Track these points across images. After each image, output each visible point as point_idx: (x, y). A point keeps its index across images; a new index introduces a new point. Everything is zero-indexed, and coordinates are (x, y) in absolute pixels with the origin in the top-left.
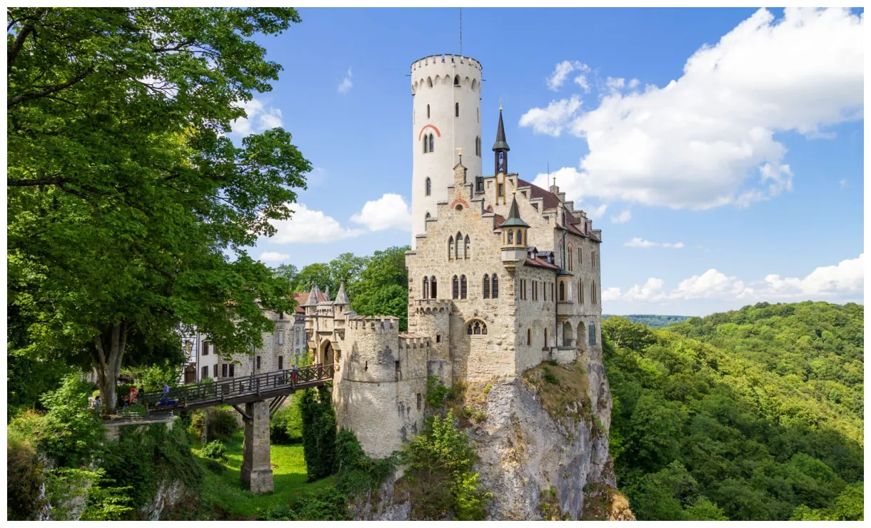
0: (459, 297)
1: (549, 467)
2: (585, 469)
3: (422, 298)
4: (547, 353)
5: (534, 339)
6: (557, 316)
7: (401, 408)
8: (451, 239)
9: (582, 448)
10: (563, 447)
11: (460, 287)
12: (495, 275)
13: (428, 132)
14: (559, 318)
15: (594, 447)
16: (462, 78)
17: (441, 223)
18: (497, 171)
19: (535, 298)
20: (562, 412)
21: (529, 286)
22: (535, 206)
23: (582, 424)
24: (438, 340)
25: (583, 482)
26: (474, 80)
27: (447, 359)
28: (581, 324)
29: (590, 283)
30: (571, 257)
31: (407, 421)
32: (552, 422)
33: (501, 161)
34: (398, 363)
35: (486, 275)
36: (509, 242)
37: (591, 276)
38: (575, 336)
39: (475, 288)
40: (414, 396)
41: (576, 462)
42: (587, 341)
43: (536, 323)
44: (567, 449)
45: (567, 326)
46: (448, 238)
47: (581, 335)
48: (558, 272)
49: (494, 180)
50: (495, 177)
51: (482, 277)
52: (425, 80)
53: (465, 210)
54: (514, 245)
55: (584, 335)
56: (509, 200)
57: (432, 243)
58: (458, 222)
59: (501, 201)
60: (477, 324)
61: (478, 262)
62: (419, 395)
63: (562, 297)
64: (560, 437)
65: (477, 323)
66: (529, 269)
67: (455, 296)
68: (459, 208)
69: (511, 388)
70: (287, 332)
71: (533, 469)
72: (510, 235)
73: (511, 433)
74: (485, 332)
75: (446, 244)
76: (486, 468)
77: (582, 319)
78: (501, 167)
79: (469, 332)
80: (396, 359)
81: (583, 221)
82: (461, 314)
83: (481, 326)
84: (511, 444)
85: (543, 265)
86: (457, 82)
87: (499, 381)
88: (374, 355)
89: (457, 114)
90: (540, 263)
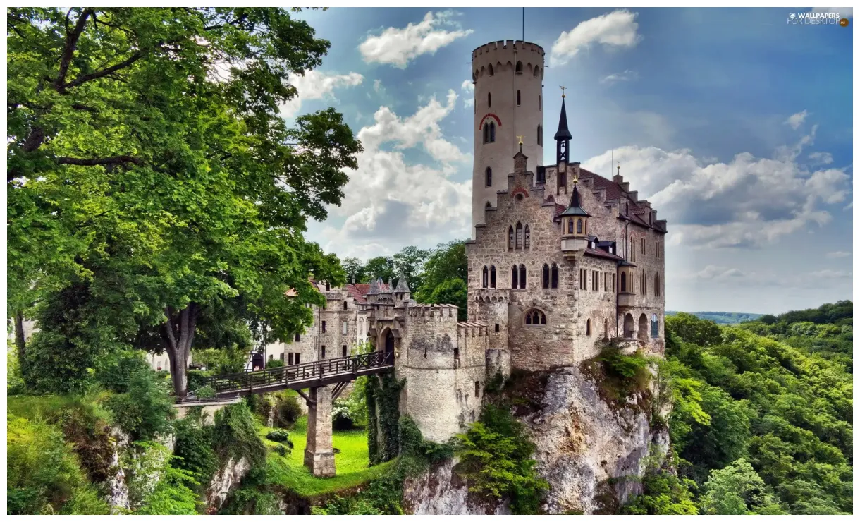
0: (519, 287)
1: (607, 458)
3: (481, 287)
5: (594, 329)
6: (618, 307)
7: (459, 395)
8: (511, 230)
9: (641, 438)
10: (622, 438)
11: (519, 276)
12: (554, 265)
13: (490, 120)
14: (620, 309)
15: (654, 440)
16: (525, 64)
17: (502, 212)
18: (559, 161)
19: (595, 288)
20: (622, 404)
21: (589, 276)
22: (597, 195)
23: (642, 416)
24: (497, 329)
25: (641, 473)
26: (537, 67)
27: (506, 347)
28: (643, 318)
29: (653, 274)
30: (633, 247)
31: (465, 407)
32: (611, 413)
33: (563, 150)
34: (456, 351)
35: (546, 265)
36: (570, 232)
37: (655, 268)
38: (636, 328)
39: (534, 279)
40: (472, 384)
41: (636, 454)
42: (649, 333)
43: (595, 313)
44: (626, 440)
45: (629, 318)
46: (507, 228)
47: (643, 327)
48: (620, 263)
49: (555, 169)
50: (557, 166)
51: (542, 267)
52: (486, 67)
53: (525, 199)
54: (575, 234)
55: (646, 327)
56: (570, 190)
57: (492, 233)
58: (518, 212)
59: (562, 191)
60: (536, 314)
61: (537, 251)
62: (477, 383)
63: (624, 288)
64: (618, 428)
65: (536, 312)
66: (589, 259)
67: (514, 286)
68: (520, 198)
69: (570, 378)
70: (351, 322)
71: (591, 460)
72: (571, 224)
73: (568, 422)
74: (544, 322)
75: (506, 235)
76: (543, 457)
77: (645, 311)
78: (563, 157)
79: (528, 322)
80: (455, 346)
81: (647, 211)
82: (520, 303)
83: (540, 316)
84: (568, 434)
85: (605, 254)
86: (519, 68)
87: (558, 370)
88: (434, 342)
89: (519, 103)
90: (601, 252)
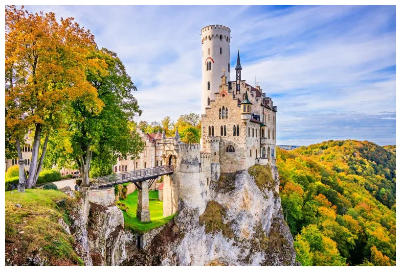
1: (258, 211)
2: (272, 211)
4: (257, 160)
5: (252, 154)
6: (261, 144)
7: (202, 184)
8: (220, 110)
9: (271, 201)
10: (264, 201)
11: (224, 131)
12: (238, 126)
13: (209, 60)
14: (261, 145)
15: (275, 202)
16: (223, 36)
17: (216, 101)
18: (237, 79)
19: (253, 136)
21: (251, 131)
22: (252, 95)
23: (271, 192)
24: (215, 154)
25: (270, 217)
26: (228, 37)
27: (218, 163)
28: (269, 148)
29: (272, 130)
30: (266, 118)
31: (203, 190)
32: (260, 191)
33: (238, 75)
34: (200, 164)
35: (235, 126)
36: (244, 111)
37: (273, 127)
38: (267, 153)
39: (230, 132)
40: (206, 179)
41: (269, 208)
42: (271, 155)
43: (254, 147)
44: (265, 202)
45: (264, 149)
47: (269, 153)
48: (262, 125)
49: (235, 83)
50: (236, 81)
51: (233, 126)
52: (208, 37)
53: (226, 96)
54: (246, 112)
57: (212, 111)
58: (222, 102)
59: (238, 93)
60: (231, 147)
61: (231, 120)
62: (208, 179)
63: (263, 136)
64: (262, 197)
66: (251, 123)
67: (222, 135)
68: (223, 95)
69: (245, 175)
70: (148, 151)
71: (252, 211)
72: (245, 108)
73: (244, 195)
74: (234, 151)
75: (218, 112)
76: (234, 210)
77: (269, 146)
78: (238, 77)
79: (227, 151)
80: (200, 162)
81: (270, 102)
82: (224, 143)
83: (232, 148)
84: (244, 201)
85: (256, 121)
86: (221, 37)
87: (240, 172)
88: (191, 160)
89: (221, 53)
90: (254, 120)
